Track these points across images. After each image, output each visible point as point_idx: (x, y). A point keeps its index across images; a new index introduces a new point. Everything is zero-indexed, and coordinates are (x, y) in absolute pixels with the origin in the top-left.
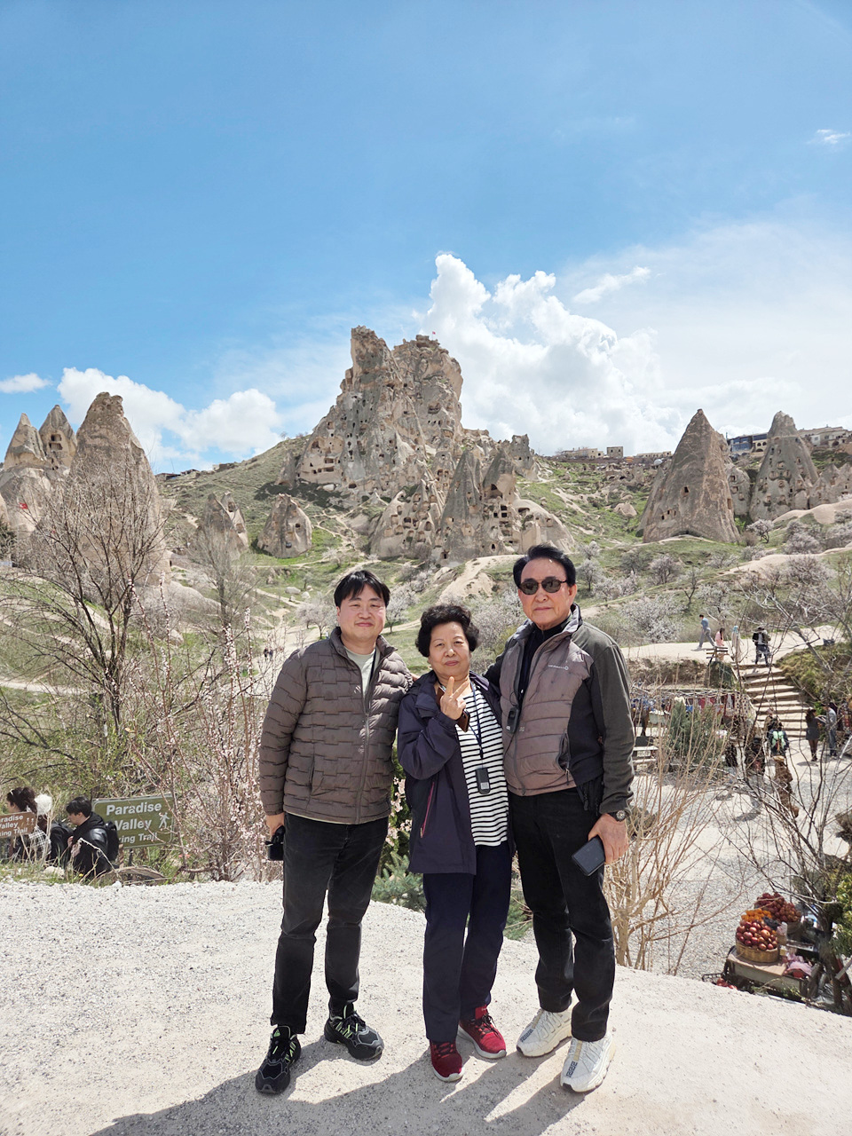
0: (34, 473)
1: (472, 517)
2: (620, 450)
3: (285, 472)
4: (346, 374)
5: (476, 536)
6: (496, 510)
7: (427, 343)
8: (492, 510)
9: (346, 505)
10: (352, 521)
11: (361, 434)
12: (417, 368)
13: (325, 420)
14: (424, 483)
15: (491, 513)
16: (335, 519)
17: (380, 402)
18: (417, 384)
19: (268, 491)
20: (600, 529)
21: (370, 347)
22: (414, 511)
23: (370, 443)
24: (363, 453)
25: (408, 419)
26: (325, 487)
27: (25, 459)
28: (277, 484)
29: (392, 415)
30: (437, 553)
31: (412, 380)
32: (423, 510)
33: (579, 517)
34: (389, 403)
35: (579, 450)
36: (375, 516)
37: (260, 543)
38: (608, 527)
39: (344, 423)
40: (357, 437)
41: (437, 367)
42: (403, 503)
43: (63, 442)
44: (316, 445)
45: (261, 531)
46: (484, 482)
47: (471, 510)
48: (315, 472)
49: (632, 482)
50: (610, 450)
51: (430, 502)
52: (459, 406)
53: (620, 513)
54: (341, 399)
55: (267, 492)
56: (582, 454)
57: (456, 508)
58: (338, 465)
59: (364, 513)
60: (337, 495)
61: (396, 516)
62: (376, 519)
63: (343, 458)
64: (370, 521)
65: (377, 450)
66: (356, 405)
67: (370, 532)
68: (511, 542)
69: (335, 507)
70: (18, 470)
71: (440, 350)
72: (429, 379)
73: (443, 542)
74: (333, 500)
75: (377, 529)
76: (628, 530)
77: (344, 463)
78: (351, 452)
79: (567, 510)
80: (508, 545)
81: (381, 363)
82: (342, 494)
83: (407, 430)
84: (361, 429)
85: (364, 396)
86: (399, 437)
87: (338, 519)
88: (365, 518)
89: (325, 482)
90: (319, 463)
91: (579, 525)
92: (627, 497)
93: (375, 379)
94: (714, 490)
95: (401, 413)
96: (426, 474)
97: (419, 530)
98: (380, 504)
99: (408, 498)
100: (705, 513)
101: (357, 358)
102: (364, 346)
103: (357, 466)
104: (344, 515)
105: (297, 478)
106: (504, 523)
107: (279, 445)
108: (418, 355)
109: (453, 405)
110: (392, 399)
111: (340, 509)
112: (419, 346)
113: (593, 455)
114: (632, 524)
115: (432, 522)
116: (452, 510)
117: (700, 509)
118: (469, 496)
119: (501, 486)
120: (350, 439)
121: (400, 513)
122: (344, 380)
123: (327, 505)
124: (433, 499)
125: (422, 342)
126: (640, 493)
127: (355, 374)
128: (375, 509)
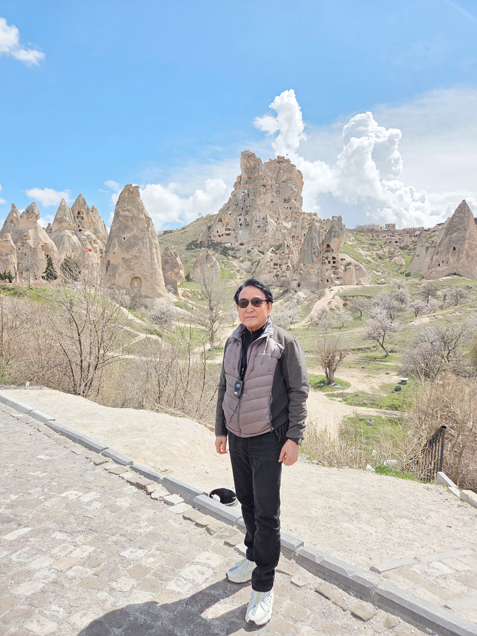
0: (69, 233)
1: (315, 263)
2: (394, 226)
3: (203, 235)
4: (237, 179)
5: (317, 275)
6: (330, 259)
7: (284, 161)
8: (327, 259)
9: (238, 255)
10: (242, 265)
11: (247, 214)
12: (278, 176)
13: (225, 205)
14: (286, 243)
15: (327, 261)
16: (232, 263)
17: (258, 195)
18: (277, 185)
19: (194, 245)
20: (385, 272)
21: (252, 163)
22: (280, 259)
23: (251, 220)
24: (248, 225)
25: (273, 205)
26: (226, 245)
27: (65, 225)
28: (198, 242)
29: (265, 203)
30: (295, 284)
31: (274, 183)
32: (285, 259)
33: (372, 265)
34: (263, 196)
35: (369, 225)
36: (256, 262)
37: (191, 276)
38: (390, 271)
39: (237, 208)
40: (244, 216)
41: (289, 175)
42: (273, 255)
43: (84, 216)
44: (220, 220)
45: (191, 269)
46: (322, 243)
47: (315, 259)
48: (220, 236)
49: (402, 245)
50: (388, 226)
51: (289, 254)
52: (301, 198)
53: (395, 263)
54: (234, 193)
55: (193, 247)
56: (371, 228)
57: (306, 257)
58: (233, 232)
59: (248, 260)
60: (233, 249)
61: (269, 262)
62: (256, 263)
63: (236, 228)
64: (252, 264)
65: (256, 224)
66: (244, 197)
67: (253, 271)
68: (338, 278)
69: (232, 256)
70: (60, 231)
71: (291, 165)
72: (285, 182)
73: (298, 277)
74: (231, 252)
75: (257, 269)
76: (401, 273)
77: (237, 231)
78: (241, 225)
79: (365, 260)
80: (336, 280)
81: (258, 172)
82: (235, 249)
83: (273, 212)
84: (246, 211)
85: (248, 192)
86: (268, 216)
87: (234, 263)
88: (250, 263)
89: (226, 242)
90: (222, 231)
91: (372, 269)
92: (399, 253)
93: (255, 182)
94: (472, 249)
95: (270, 202)
96: (287, 238)
97: (283, 270)
98: (258, 255)
99: (276, 252)
100: (466, 263)
101: (244, 169)
102: (249, 162)
103: (244, 233)
104: (237, 261)
105: (210, 239)
106: (334, 267)
107: (198, 220)
108: (278, 168)
109: (298, 197)
110: (265, 194)
111: (235, 257)
112: (279, 162)
113: (377, 228)
114: (403, 270)
115: (290, 266)
116: (304, 259)
117: (463, 260)
118: (314, 251)
119: (333, 246)
120: (240, 217)
121: (271, 260)
122: (236, 182)
123: (227, 255)
124: (291, 252)
125: (281, 160)
126: (407, 251)
127: (242, 179)
128: (254, 258)
